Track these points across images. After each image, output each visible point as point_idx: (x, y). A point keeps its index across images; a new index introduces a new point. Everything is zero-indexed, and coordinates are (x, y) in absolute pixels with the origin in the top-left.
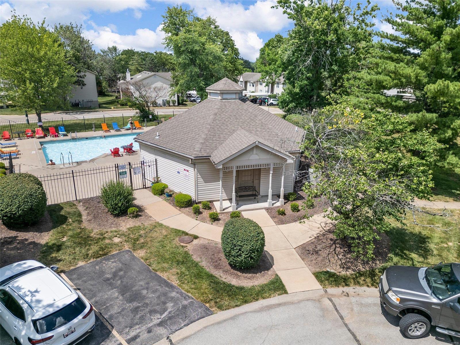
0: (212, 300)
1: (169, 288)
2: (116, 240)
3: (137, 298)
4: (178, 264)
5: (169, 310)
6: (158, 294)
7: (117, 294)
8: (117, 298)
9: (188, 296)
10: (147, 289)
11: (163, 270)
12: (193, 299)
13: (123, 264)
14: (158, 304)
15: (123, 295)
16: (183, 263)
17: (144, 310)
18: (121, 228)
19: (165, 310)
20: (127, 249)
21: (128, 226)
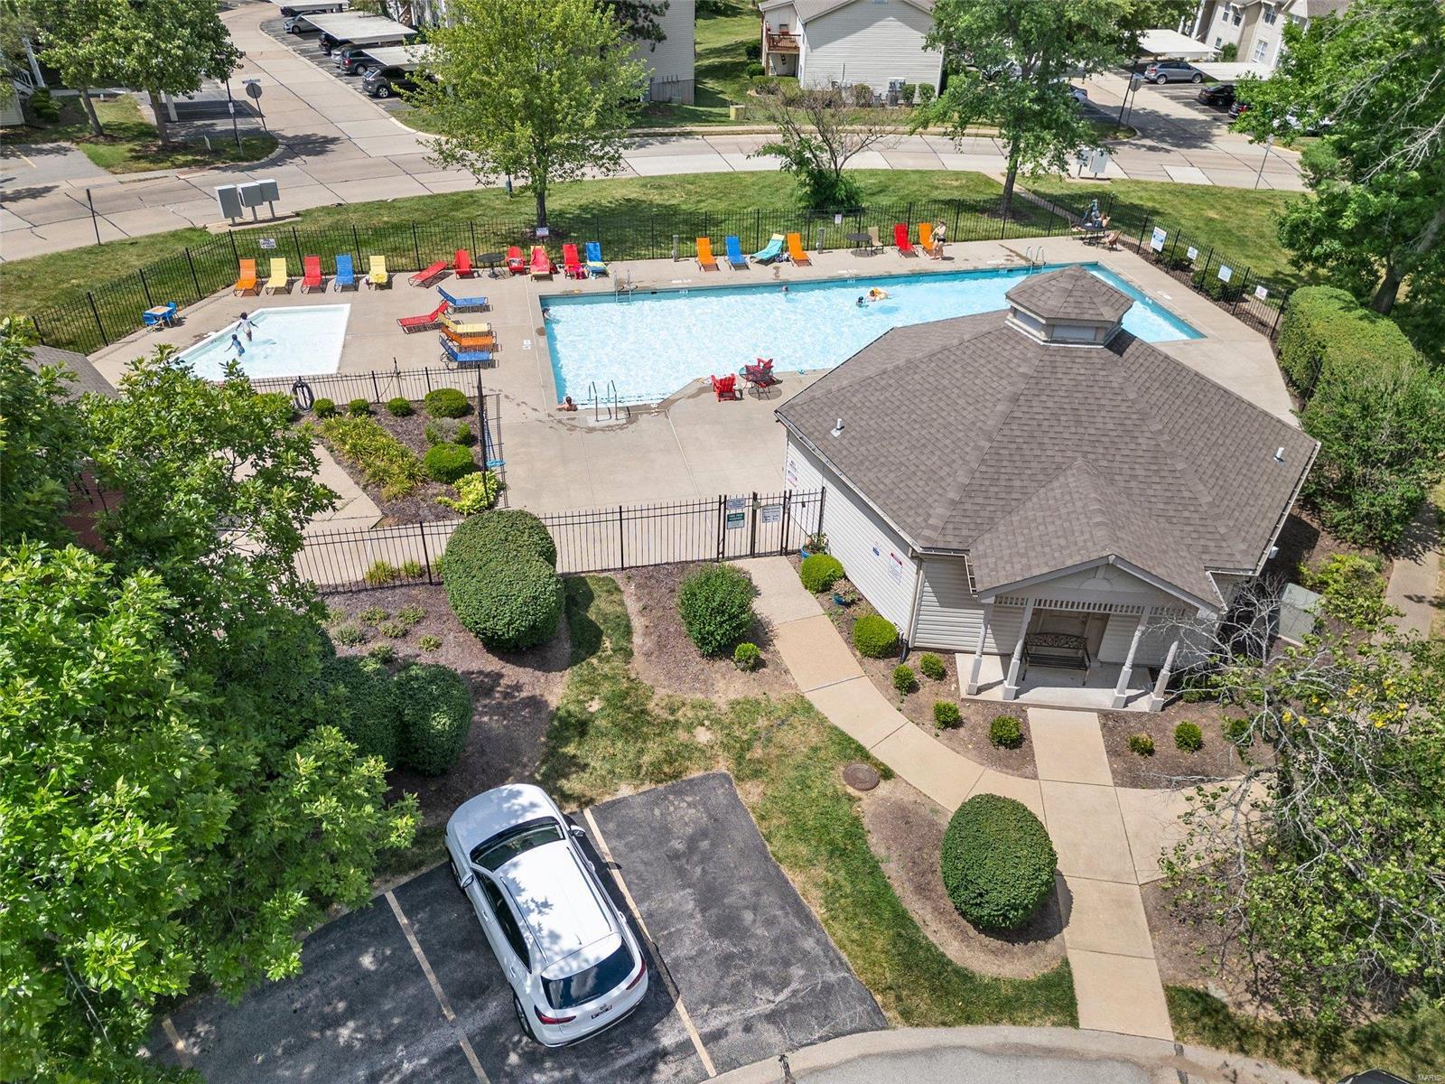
0: (890, 988)
1: (801, 922)
2: (703, 736)
3: (730, 928)
4: (831, 854)
5: (794, 986)
6: (776, 932)
7: (691, 905)
8: (692, 916)
9: (839, 959)
10: (755, 908)
11: (796, 863)
12: (849, 970)
13: (710, 816)
14: (773, 962)
15: (703, 911)
16: (843, 853)
17: (743, 967)
18: (714, 699)
19: (785, 983)
20: (724, 770)
21: (732, 697)
